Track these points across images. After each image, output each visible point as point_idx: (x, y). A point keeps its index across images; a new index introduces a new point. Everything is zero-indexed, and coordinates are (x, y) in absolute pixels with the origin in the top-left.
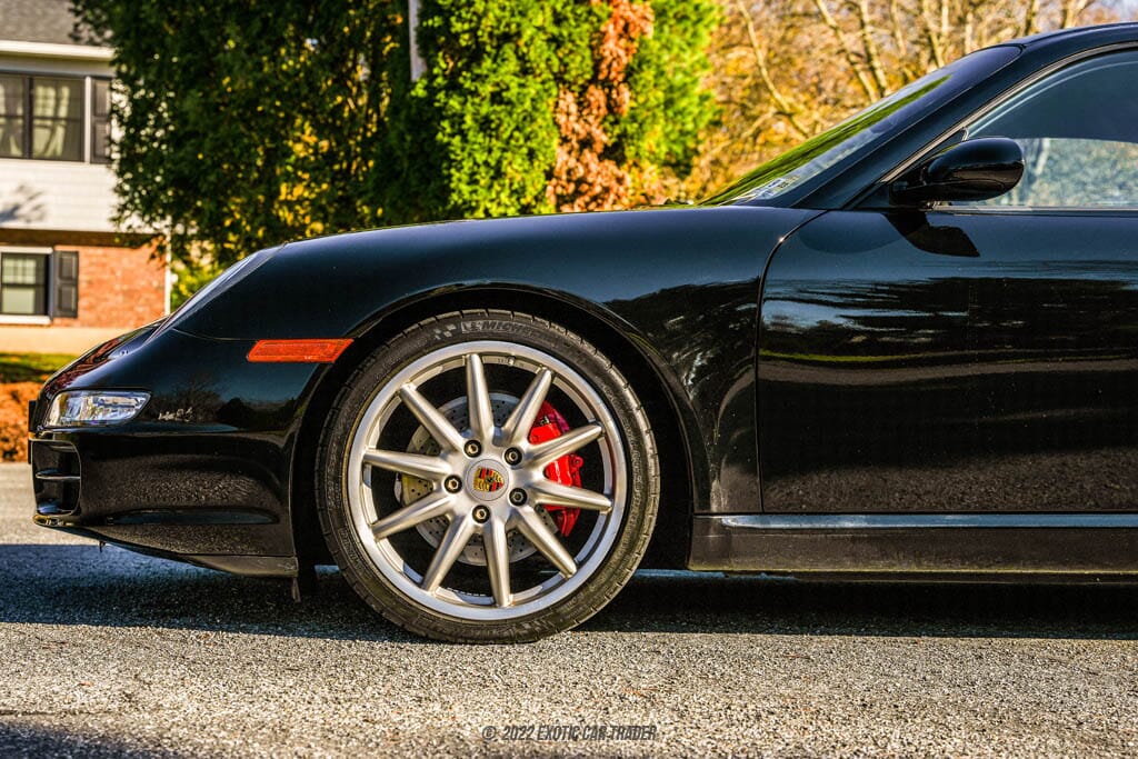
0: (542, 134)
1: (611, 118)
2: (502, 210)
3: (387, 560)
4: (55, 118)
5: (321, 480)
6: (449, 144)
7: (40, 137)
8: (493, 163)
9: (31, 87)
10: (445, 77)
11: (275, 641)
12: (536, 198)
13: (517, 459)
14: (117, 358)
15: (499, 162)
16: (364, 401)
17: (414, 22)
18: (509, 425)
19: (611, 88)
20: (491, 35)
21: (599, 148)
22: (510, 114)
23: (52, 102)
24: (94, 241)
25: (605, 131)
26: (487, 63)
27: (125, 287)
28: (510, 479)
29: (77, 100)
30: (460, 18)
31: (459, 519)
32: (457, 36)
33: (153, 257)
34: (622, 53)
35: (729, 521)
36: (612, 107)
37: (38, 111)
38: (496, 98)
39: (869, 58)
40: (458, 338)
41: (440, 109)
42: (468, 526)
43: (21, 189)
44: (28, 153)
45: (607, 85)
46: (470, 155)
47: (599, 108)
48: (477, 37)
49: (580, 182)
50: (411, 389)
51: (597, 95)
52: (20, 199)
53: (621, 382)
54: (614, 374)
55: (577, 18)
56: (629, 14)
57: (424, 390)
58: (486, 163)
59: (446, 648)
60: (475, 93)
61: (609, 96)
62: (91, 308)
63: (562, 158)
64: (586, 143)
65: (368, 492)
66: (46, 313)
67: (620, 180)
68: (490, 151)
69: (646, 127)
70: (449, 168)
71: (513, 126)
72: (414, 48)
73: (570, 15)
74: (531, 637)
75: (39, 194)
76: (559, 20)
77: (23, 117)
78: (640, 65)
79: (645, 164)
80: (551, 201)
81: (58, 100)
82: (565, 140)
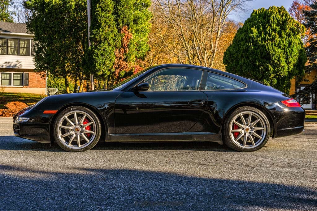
0: (112, 56)
1: (125, 54)
2: (105, 70)
3: (63, 140)
4: (24, 47)
5: (54, 130)
6: (95, 58)
7: (21, 51)
8: (103, 62)
9: (19, 41)
10: (94, 46)
11: (47, 152)
12: (111, 68)
13: (81, 126)
14: (25, 112)
15: (105, 62)
16: (59, 119)
17: (89, 36)
18: (80, 122)
19: (125, 48)
20: (103, 39)
21: (123, 59)
22: (106, 53)
23: (23, 44)
24: (32, 71)
25: (124, 56)
26: (102, 44)
27: (38, 80)
28: (80, 129)
29: (28, 44)
30: (97, 36)
31: (73, 135)
32: (96, 39)
33: (41, 77)
34: (127, 42)
35: (111, 135)
36: (125, 52)
37: (21, 46)
38: (104, 50)
39: (182, 35)
40: (73, 110)
41: (93, 52)
42: (74, 136)
43: (17, 61)
44: (19, 54)
45: (124, 48)
46: (99, 60)
47: (123, 52)
48: (100, 39)
49: (119, 65)
50: (66, 117)
51: (122, 50)
52: (17, 63)
53: (96, 116)
54: (94, 115)
55: (119, 35)
56: (128, 35)
57: (68, 117)
58: (102, 62)
59: (71, 153)
60: (100, 49)
61: (124, 50)
62: (31, 84)
63: (116, 61)
64: (120, 58)
65: (60, 131)
66: (22, 85)
67: (127, 65)
68: (103, 60)
69: (131, 55)
70: (95, 63)
71: (107, 55)
72: (89, 41)
73: (117, 35)
74: (83, 151)
75: (21, 62)
76: (115, 36)
77: (18, 47)
78: (130, 44)
79: (131, 62)
80: (114, 68)
81: (24, 44)
82: (116, 58)
